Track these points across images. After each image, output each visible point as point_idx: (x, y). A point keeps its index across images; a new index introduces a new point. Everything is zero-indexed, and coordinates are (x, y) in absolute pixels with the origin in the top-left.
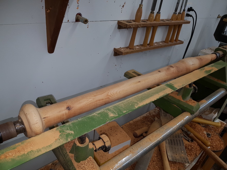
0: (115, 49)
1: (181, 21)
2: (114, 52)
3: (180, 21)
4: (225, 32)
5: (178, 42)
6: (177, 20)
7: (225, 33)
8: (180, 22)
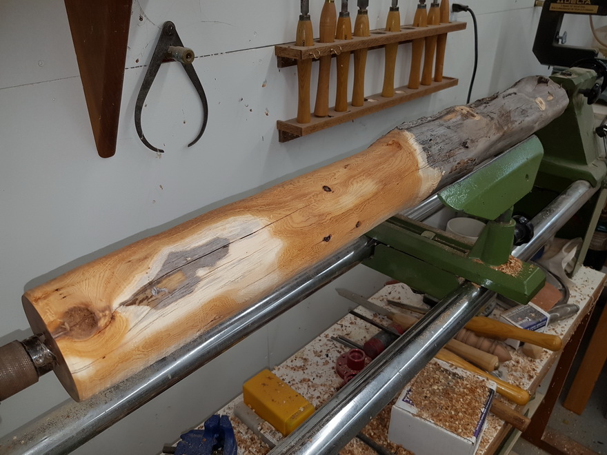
0: (279, 124)
1: (443, 25)
2: (280, 131)
3: (440, 26)
4: (561, 38)
5: (444, 81)
6: (430, 22)
7: (560, 40)
8: (440, 28)
